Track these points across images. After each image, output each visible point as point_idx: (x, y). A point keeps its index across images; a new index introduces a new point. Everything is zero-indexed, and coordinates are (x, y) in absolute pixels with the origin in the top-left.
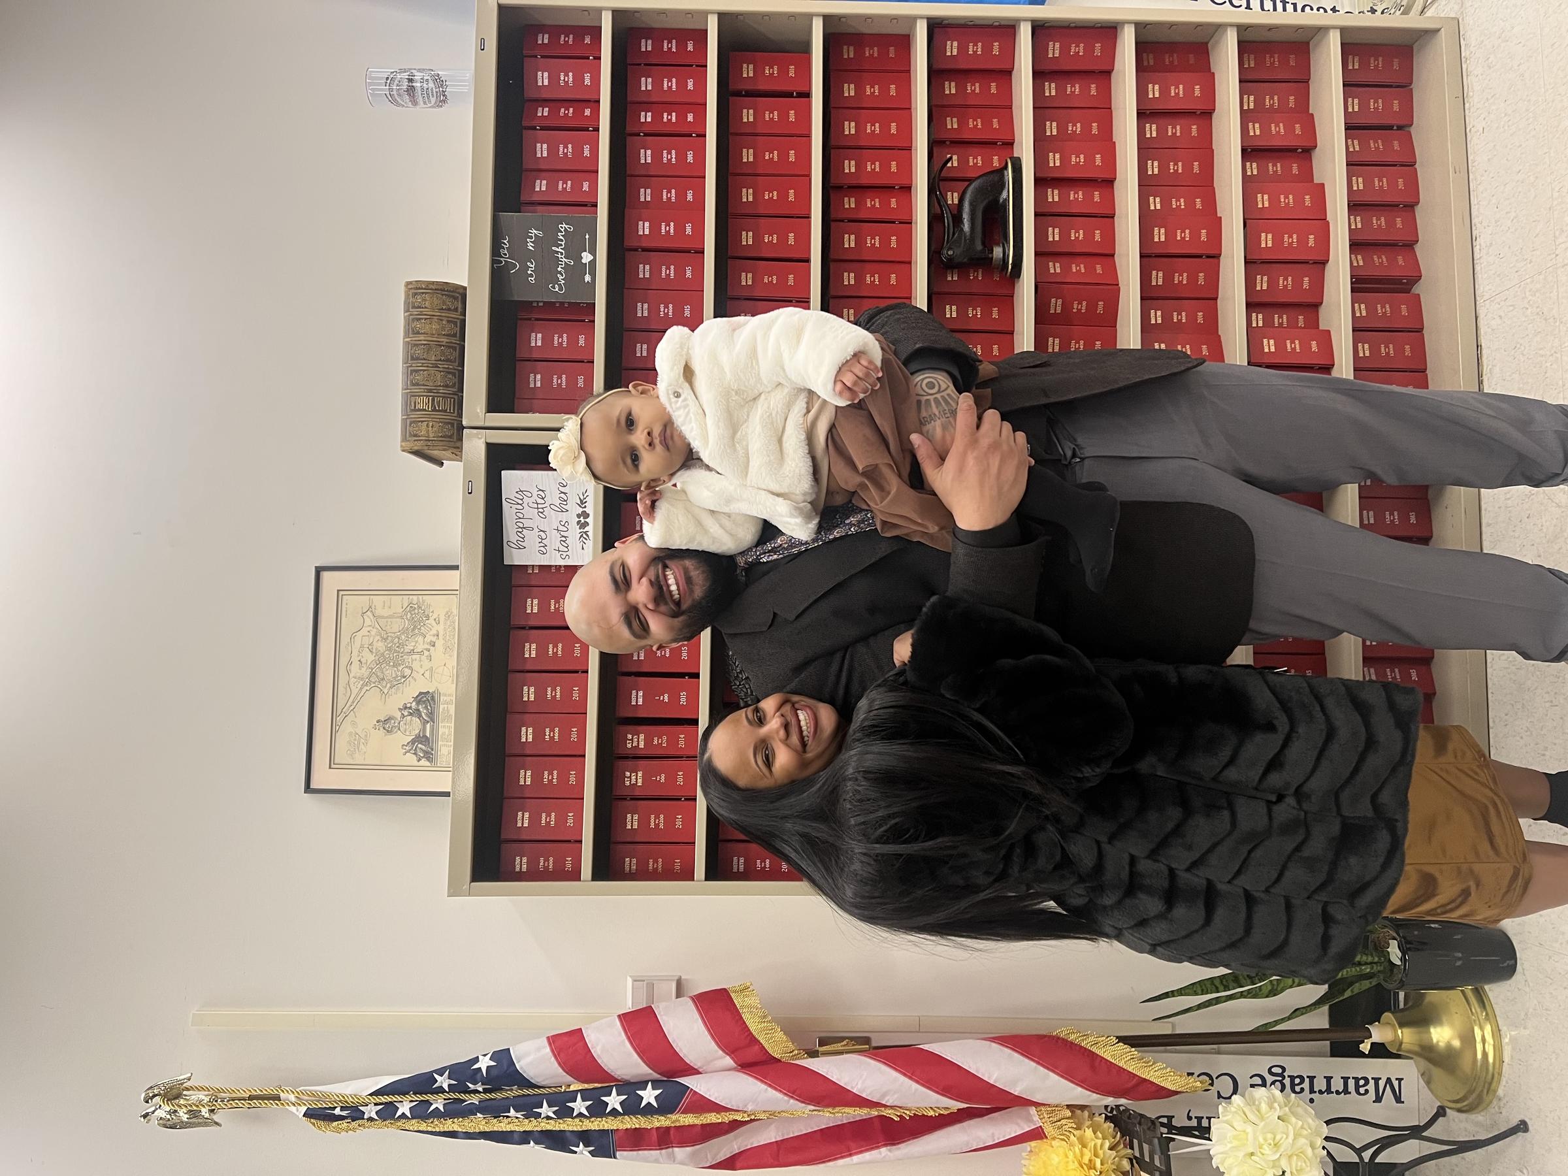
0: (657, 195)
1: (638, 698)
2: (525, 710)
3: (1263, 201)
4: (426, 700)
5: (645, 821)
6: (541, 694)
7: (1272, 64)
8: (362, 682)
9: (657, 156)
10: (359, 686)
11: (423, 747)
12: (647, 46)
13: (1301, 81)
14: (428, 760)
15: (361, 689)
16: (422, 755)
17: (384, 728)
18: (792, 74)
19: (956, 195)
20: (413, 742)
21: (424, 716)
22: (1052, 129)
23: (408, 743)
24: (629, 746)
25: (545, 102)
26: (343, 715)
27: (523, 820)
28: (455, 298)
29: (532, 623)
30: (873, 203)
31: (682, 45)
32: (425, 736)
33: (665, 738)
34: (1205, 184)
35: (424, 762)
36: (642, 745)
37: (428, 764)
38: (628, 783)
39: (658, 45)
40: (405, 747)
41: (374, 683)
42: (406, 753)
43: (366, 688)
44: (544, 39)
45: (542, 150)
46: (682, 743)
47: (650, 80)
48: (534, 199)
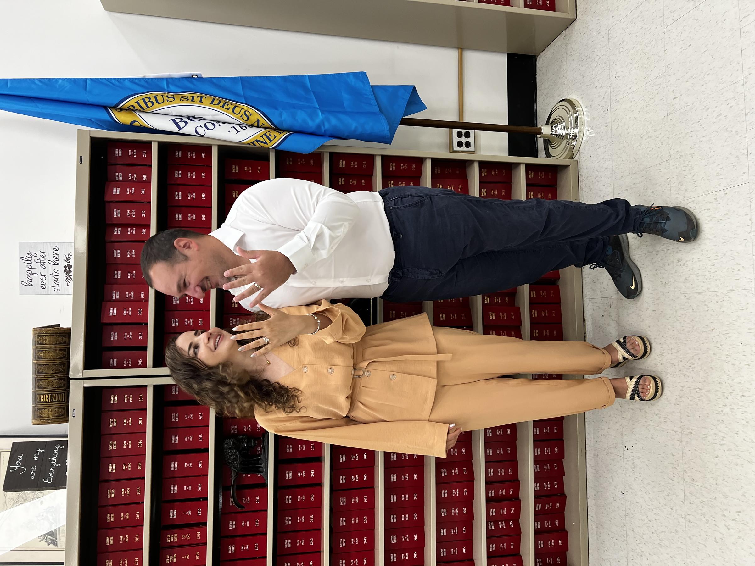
1: (174, 514)
2: (108, 526)
4: (52, 511)
6: (117, 517)
8: (13, 501)
11: (51, 537)
12: (179, 155)
13: (508, 183)
14: (54, 545)
16: (50, 542)
18: (259, 171)
20: (45, 535)
23: (42, 535)
24: (169, 541)
29: (112, 478)
31: (198, 155)
32: (52, 531)
33: (189, 535)
35: (51, 546)
36: (176, 541)
37: (54, 546)
38: (168, 562)
39: (185, 155)
40: (40, 538)
41: (21, 501)
42: (41, 541)
43: (15, 504)
44: (119, 153)
45: (117, 213)
46: (198, 537)
47: (180, 172)
48: (113, 239)
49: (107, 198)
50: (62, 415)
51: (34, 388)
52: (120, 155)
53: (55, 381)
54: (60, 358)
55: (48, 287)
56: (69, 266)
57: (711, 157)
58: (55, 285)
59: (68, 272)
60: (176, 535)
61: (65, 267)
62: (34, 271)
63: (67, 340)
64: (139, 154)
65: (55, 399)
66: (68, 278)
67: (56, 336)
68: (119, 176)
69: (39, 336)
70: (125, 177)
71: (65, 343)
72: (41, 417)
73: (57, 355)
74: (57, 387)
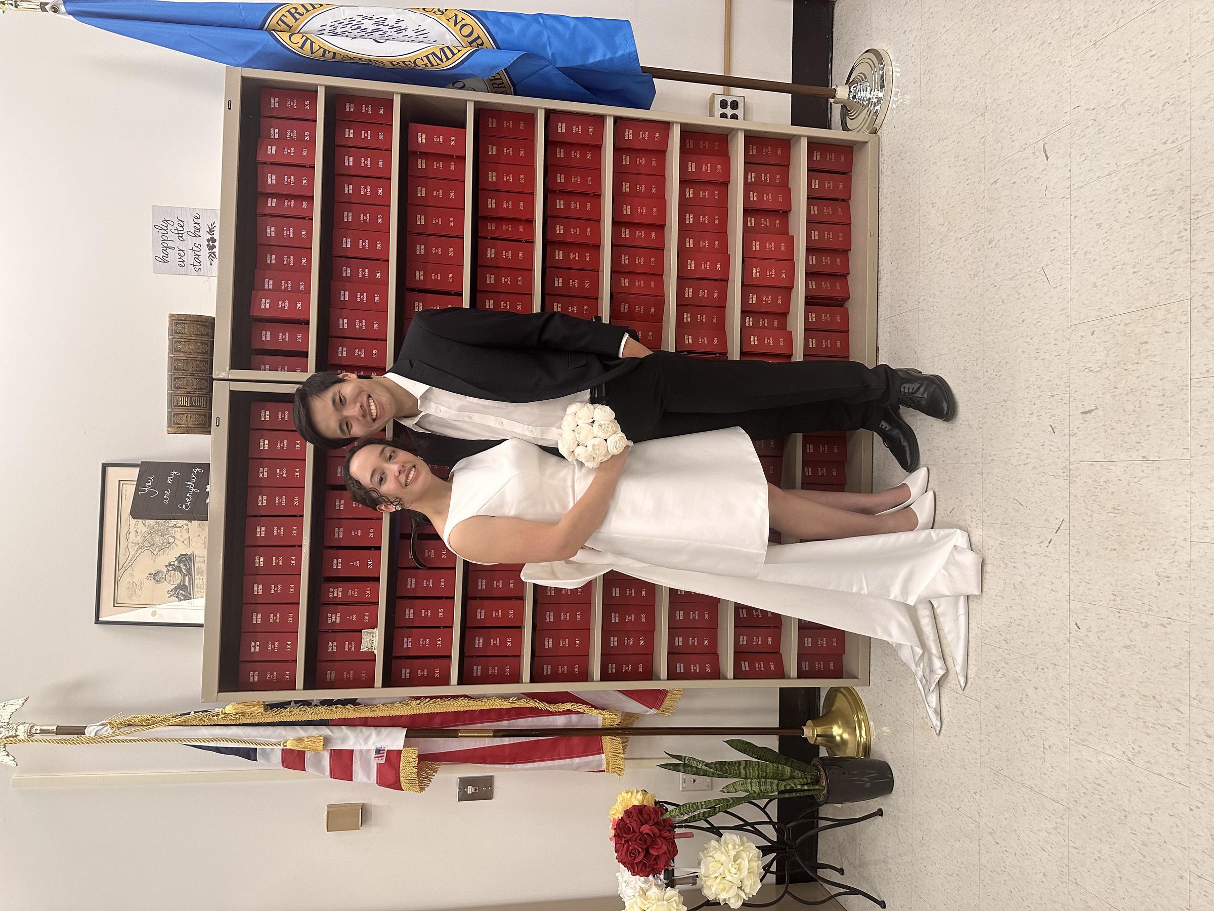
0: (356, 217)
1: (338, 564)
2: (257, 573)
3: (756, 246)
4: (186, 560)
5: (341, 647)
6: (268, 562)
7: (767, 153)
8: (138, 546)
9: (357, 190)
10: (136, 549)
12: (350, 108)
13: (785, 166)
15: (137, 551)
17: (154, 579)
20: (176, 589)
21: (184, 571)
22: (626, 187)
24: (331, 596)
26: (123, 569)
27: (256, 647)
28: (207, 326)
29: (262, 513)
30: (507, 228)
31: (375, 110)
32: (184, 585)
34: (722, 232)
38: (329, 622)
39: (358, 109)
41: (147, 547)
43: (140, 550)
44: (275, 103)
45: (272, 179)
46: (368, 594)
47: (352, 131)
48: (267, 212)
49: (260, 158)
50: (204, 425)
51: (170, 388)
52: (277, 105)
53: (195, 381)
54: (201, 353)
55: (187, 266)
56: (214, 241)
57: (1031, 100)
58: (195, 263)
59: (211, 248)
60: (340, 590)
61: (208, 240)
62: (170, 244)
63: (210, 331)
64: (301, 105)
65: (195, 404)
66: (212, 255)
67: (197, 325)
68: (275, 133)
69: (177, 323)
70: (282, 134)
71: (207, 335)
72: (179, 424)
73: (198, 348)
74: (198, 389)
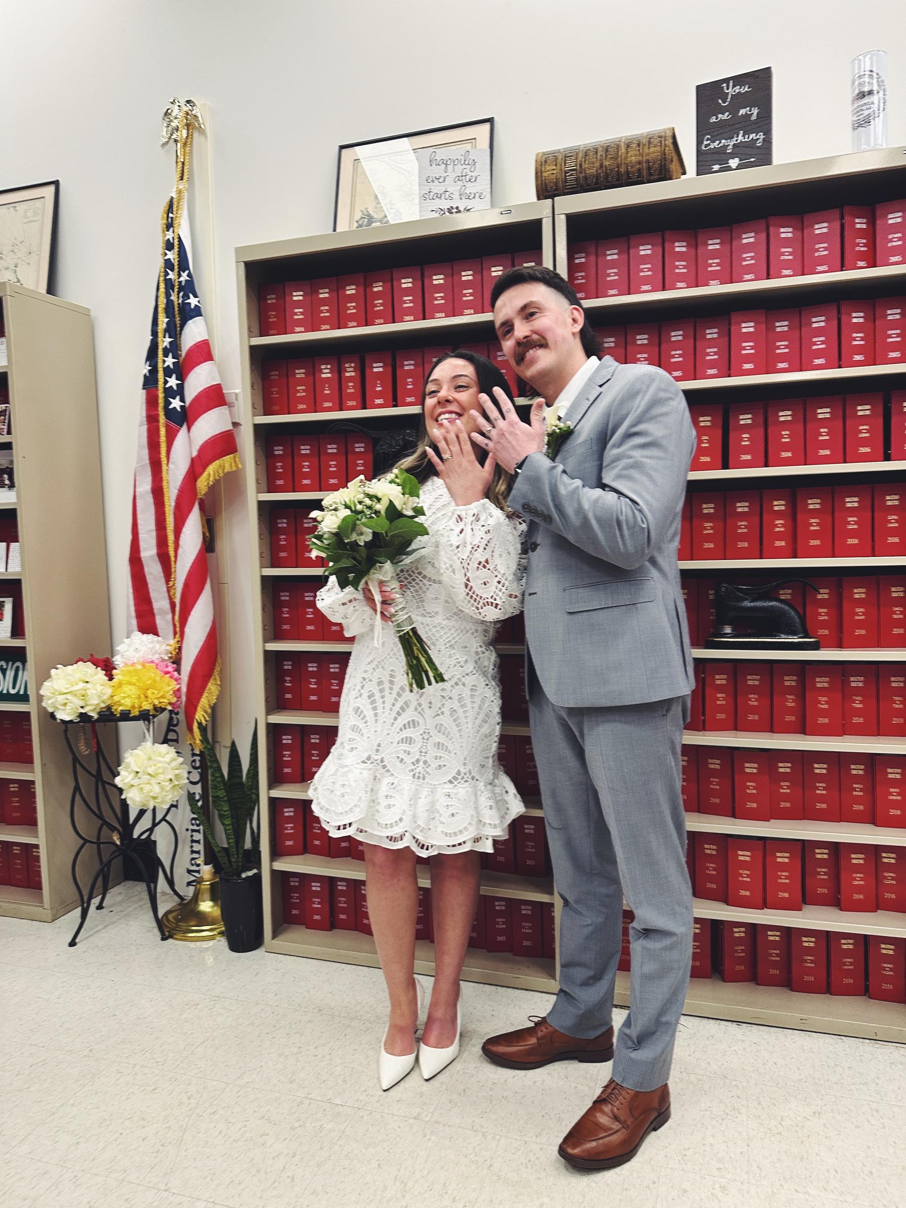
0: (782, 336)
1: (378, 368)
2: (367, 285)
3: (782, 857)
5: (301, 382)
9: (819, 332)
19: (789, 597)
22: (857, 682)
23: (369, 212)
24: (347, 365)
25: (872, 223)
27: (298, 296)
28: (660, 173)
29: (426, 281)
30: (780, 525)
32: (372, 223)
33: (353, 391)
36: (347, 374)
38: (323, 367)
40: (366, 210)
42: (362, 211)
45: (821, 228)
47: (897, 317)
48: (772, 228)
